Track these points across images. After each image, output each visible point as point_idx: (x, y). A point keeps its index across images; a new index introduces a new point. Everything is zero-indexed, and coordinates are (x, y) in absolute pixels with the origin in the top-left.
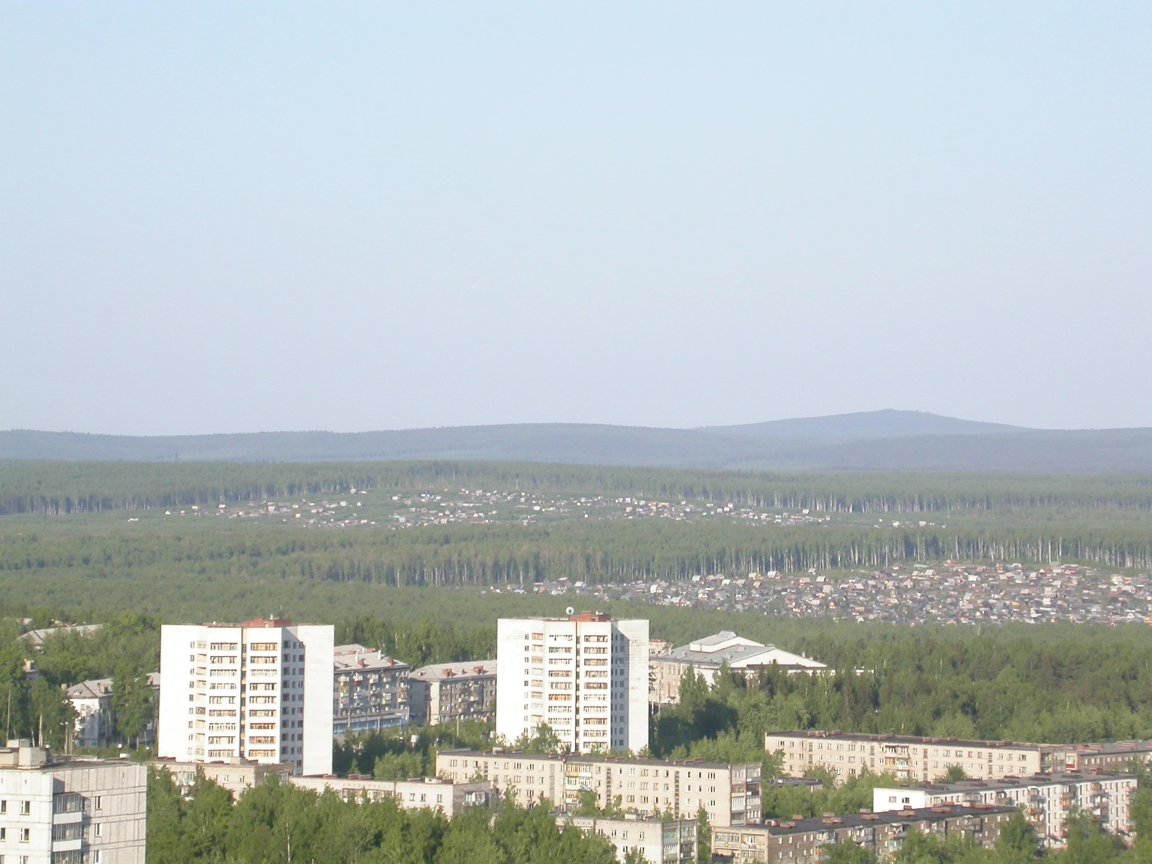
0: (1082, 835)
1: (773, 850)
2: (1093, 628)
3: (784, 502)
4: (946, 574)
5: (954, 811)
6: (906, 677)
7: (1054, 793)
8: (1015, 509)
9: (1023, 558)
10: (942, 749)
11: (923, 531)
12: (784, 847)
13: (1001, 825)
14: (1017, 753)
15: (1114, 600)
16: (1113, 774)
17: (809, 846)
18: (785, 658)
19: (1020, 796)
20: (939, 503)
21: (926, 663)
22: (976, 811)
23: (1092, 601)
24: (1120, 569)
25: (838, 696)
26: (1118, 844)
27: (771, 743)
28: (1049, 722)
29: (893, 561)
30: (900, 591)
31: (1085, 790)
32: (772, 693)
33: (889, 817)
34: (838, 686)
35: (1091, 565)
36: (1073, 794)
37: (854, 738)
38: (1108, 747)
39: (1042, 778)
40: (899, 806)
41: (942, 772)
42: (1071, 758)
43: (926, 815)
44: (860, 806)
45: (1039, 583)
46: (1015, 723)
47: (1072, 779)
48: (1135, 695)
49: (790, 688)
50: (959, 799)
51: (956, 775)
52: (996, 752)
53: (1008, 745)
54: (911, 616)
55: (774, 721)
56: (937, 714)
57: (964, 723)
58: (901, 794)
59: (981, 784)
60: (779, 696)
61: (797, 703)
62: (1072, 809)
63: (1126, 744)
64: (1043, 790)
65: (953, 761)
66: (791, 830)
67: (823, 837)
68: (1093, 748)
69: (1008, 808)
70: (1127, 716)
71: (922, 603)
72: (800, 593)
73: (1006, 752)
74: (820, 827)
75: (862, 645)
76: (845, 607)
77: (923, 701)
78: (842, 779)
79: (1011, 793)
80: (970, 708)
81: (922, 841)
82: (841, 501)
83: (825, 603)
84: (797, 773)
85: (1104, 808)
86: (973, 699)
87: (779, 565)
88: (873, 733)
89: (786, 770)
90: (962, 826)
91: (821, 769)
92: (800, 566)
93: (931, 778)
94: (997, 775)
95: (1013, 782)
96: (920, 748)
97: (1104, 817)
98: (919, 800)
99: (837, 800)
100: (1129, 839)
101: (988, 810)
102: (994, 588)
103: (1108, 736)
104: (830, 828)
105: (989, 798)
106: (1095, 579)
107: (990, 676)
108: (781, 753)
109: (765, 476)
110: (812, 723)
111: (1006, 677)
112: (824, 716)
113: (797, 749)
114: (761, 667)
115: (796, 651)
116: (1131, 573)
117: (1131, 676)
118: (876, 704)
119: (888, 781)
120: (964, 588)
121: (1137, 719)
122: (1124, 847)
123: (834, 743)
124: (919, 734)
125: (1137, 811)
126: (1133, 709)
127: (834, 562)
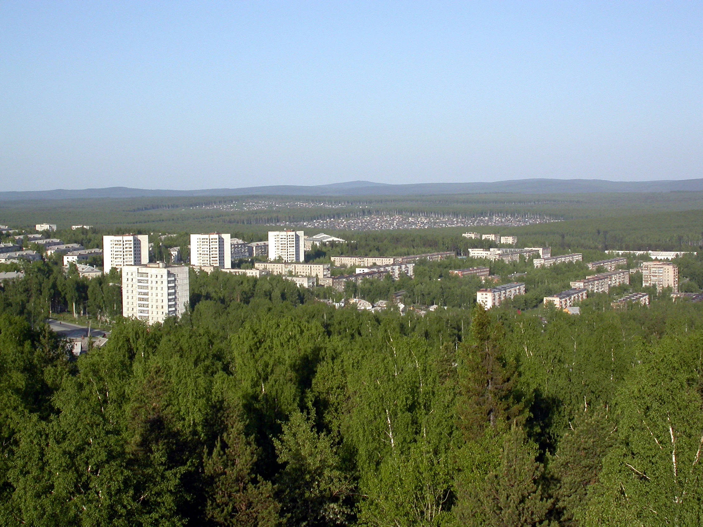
0: (403, 277)
1: (333, 283)
2: (406, 230)
3: (335, 203)
4: (372, 218)
5: (374, 273)
6: (363, 243)
7: (397, 268)
8: (388, 203)
9: (390, 214)
10: (371, 259)
11: (367, 209)
12: (336, 282)
13: (385, 275)
14: (388, 259)
15: (410, 223)
16: (410, 263)
17: (341, 282)
18: (335, 239)
19: (389, 269)
20: (371, 202)
21: (368, 240)
22: (379, 272)
23: (405, 224)
24: (411, 216)
25: (347, 248)
26: (410, 278)
27: (332, 259)
28: (395, 252)
29: (360, 216)
30: (362, 223)
31: (403, 266)
32: (332, 247)
33: (360, 274)
34: (348, 245)
35: (405, 215)
36: (401, 268)
37: (352, 257)
38: (409, 257)
39: (394, 264)
40: (362, 272)
41: (372, 264)
42: (400, 260)
43: (368, 274)
44: (353, 272)
45: (393, 220)
46: (388, 252)
47: (400, 265)
48: (415, 245)
49: (337, 246)
50: (375, 270)
51: (375, 264)
52: (383, 259)
53: (386, 257)
54: (364, 228)
55: (333, 254)
56: (370, 251)
57: (376, 253)
58: (362, 269)
59: (380, 266)
60: (334, 248)
61: (338, 249)
62: (400, 271)
63: (413, 256)
64: (394, 267)
65: (374, 261)
66: (337, 278)
67: (344, 280)
68: (405, 257)
69: (386, 271)
70: (412, 250)
71: (367, 225)
72: (339, 224)
73: (386, 259)
74: (344, 278)
75: (353, 235)
76: (349, 227)
77: (367, 248)
78: (349, 266)
79: (387, 268)
80: (378, 249)
81: (367, 280)
82: (348, 202)
83: (344, 226)
84: (339, 266)
85: (408, 271)
86: (378, 247)
87: (334, 218)
88: (356, 255)
89: (336, 264)
90: (376, 276)
91: (344, 264)
92: (339, 218)
93: (369, 265)
94: (384, 264)
95: (387, 265)
96: (367, 259)
97: (408, 273)
98: (366, 270)
99: (348, 271)
100: (413, 277)
101: (382, 272)
102: (383, 221)
103: (408, 254)
104: (346, 278)
105: (382, 269)
106: (405, 219)
107: (382, 242)
108: (335, 261)
109: (330, 197)
110: (342, 254)
111: (386, 242)
112: (345, 252)
113: (338, 260)
114: (330, 241)
115: (338, 238)
116: (413, 217)
117: (413, 241)
118: (357, 249)
119: (359, 266)
120: (376, 221)
121: (415, 250)
122: (412, 279)
123: (347, 258)
124: (366, 256)
125: (414, 271)
126: (414, 248)
127: (346, 216)
